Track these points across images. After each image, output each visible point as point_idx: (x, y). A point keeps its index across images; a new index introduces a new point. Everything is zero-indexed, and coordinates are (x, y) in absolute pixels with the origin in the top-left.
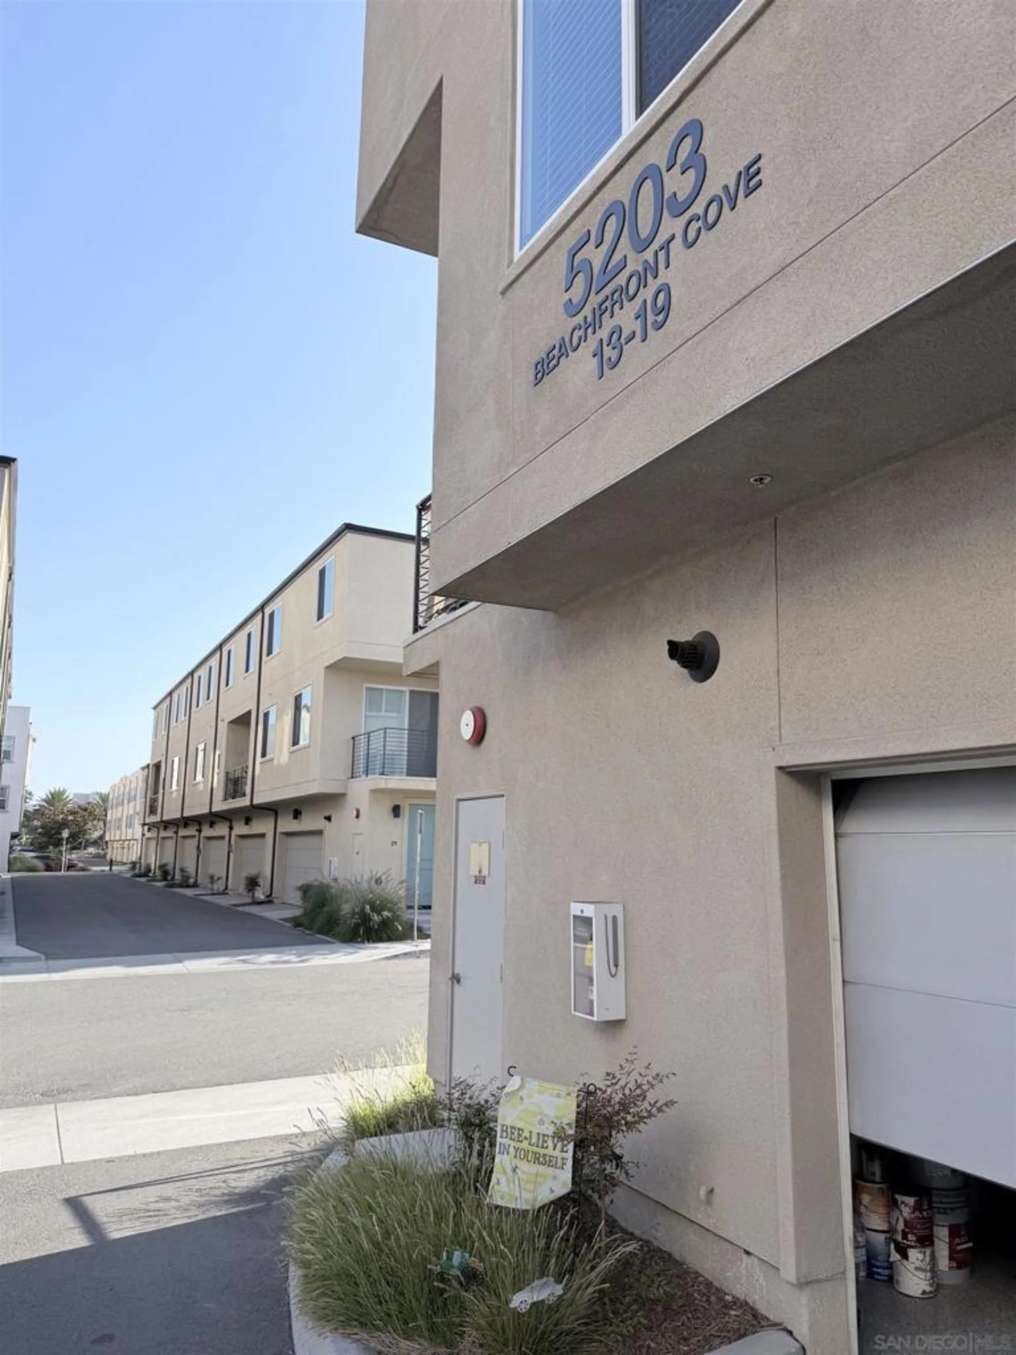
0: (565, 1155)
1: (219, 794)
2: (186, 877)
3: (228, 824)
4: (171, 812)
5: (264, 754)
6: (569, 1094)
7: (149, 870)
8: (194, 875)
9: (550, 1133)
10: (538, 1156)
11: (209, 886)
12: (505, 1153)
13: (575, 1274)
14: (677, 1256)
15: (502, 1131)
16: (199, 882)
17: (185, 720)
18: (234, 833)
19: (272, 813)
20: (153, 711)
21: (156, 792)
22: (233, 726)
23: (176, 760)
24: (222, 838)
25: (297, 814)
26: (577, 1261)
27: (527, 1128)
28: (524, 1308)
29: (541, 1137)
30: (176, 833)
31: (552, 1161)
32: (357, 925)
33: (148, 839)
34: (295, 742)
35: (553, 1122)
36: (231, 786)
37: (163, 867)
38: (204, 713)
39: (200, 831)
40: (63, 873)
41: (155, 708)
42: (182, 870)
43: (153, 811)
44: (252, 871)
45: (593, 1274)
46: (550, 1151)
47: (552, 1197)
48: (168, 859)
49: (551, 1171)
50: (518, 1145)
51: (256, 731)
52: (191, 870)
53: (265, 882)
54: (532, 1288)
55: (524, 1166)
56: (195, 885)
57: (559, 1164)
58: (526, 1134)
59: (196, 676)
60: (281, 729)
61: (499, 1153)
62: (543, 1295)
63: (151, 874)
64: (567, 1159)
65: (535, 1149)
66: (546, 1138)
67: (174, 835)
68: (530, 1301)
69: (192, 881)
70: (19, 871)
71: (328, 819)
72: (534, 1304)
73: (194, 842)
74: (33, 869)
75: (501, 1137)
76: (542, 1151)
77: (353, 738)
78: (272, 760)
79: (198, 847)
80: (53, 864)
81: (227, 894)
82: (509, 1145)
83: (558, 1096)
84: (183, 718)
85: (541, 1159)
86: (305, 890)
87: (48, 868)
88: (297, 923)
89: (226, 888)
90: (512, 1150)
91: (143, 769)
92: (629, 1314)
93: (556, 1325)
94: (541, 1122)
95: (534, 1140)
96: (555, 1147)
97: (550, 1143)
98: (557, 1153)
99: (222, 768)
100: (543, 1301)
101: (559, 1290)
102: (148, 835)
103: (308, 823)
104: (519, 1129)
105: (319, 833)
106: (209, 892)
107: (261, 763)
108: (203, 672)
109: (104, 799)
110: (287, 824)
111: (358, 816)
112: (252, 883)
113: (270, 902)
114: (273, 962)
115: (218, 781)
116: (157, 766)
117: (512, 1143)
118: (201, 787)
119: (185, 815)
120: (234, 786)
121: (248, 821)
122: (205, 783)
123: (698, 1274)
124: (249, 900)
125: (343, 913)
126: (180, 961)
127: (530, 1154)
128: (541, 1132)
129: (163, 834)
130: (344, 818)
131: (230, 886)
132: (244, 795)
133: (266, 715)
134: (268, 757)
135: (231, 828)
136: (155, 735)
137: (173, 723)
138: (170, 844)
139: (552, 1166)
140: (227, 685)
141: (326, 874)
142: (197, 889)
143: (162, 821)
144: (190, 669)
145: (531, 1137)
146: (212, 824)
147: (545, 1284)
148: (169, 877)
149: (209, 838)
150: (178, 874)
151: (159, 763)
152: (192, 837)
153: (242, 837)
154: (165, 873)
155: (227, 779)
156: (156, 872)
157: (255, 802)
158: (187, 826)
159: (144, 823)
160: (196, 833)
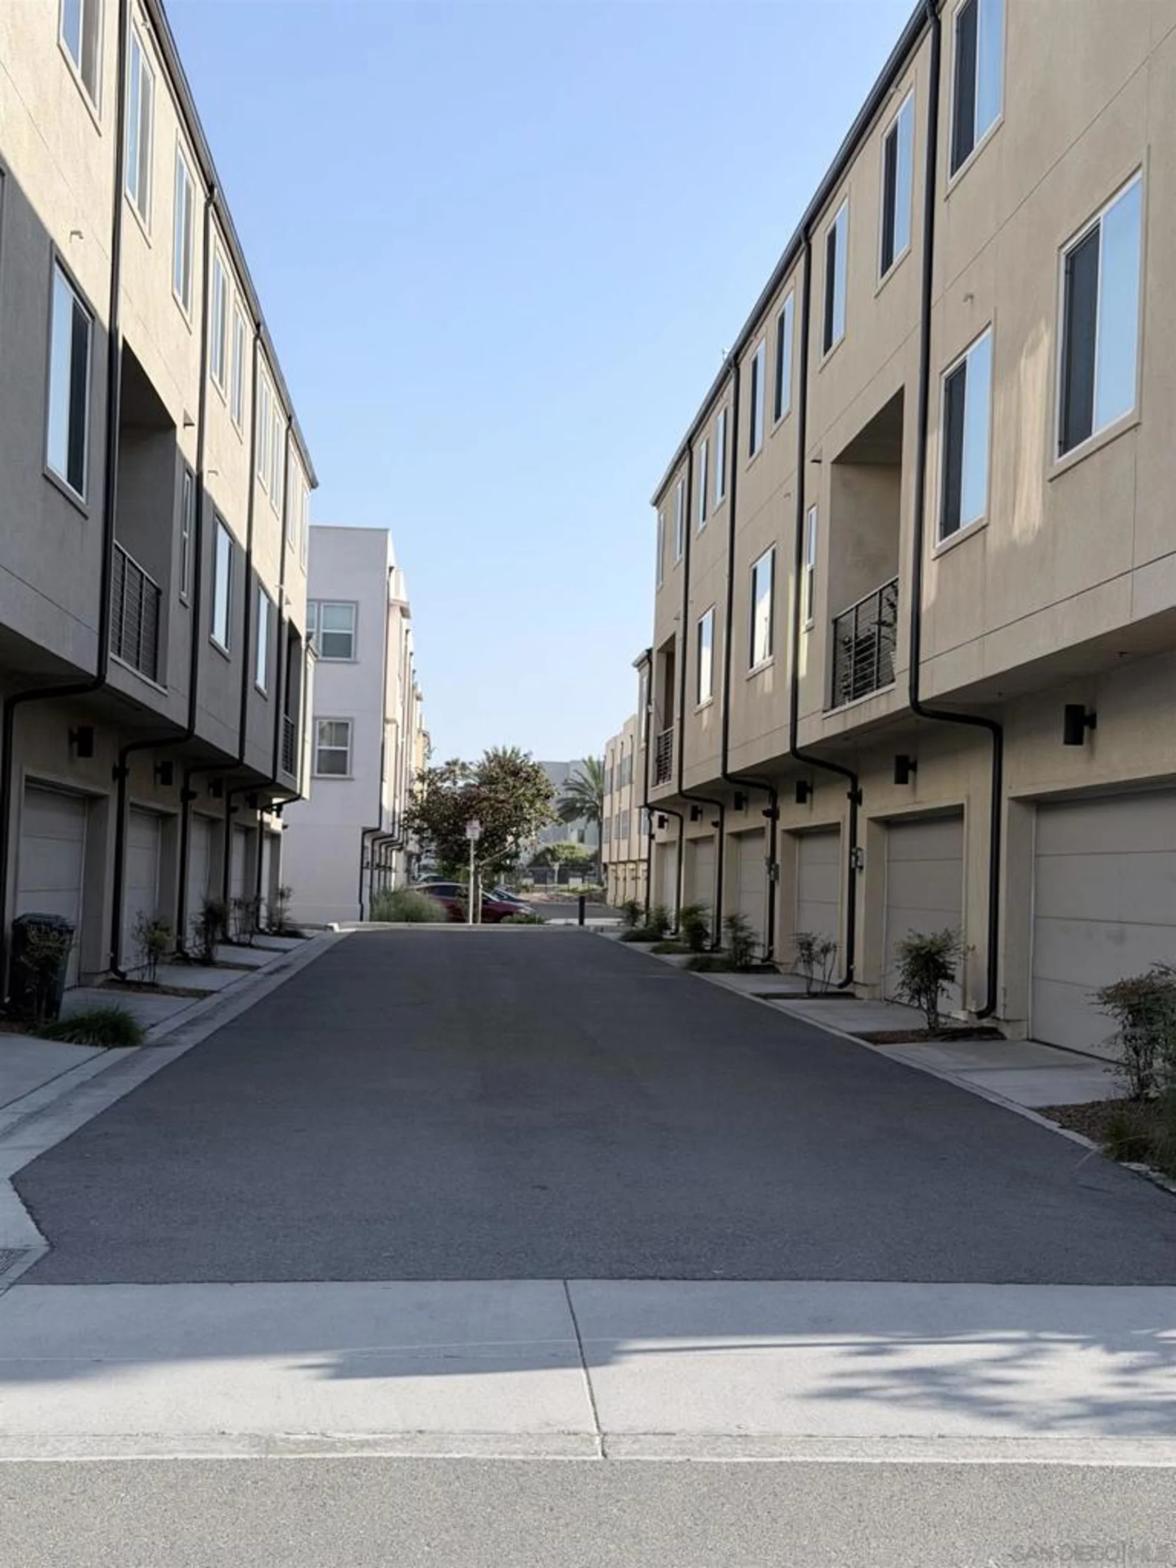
1: (816, 694)
2: (743, 945)
3: (846, 787)
4: (699, 770)
5: (949, 525)
7: (663, 925)
8: (763, 939)
11: (801, 969)
16: (777, 957)
17: (723, 503)
18: (864, 812)
19: (988, 732)
20: (653, 509)
21: (668, 723)
22: (851, 475)
23: (707, 620)
24: (831, 830)
25: (1078, 726)
30: (719, 825)
33: (663, 845)
34: (1073, 431)
36: (848, 661)
37: (692, 917)
38: (769, 462)
39: (773, 814)
40: (469, 925)
42: (734, 923)
43: (662, 773)
48: (706, 895)
52: (756, 922)
53: (969, 969)
56: (768, 967)
59: (746, 359)
63: (667, 935)
67: (714, 831)
69: (758, 955)
70: (387, 918)
73: (761, 847)
78: (976, 534)
79: (772, 859)
81: (851, 996)
84: (719, 499)
87: (448, 915)
88: (1104, 1128)
89: (851, 979)
91: (639, 665)
99: (822, 611)
102: (661, 835)
106: (802, 989)
107: (945, 554)
108: (762, 348)
110: (1040, 768)
112: (929, 967)
116: (667, 650)
118: (768, 682)
119: (734, 765)
120: (859, 660)
121: (904, 770)
124: (919, 1021)
129: (693, 830)
131: (858, 977)
132: (890, 678)
133: (956, 384)
134: (966, 526)
135: (856, 798)
136: (660, 569)
137: (697, 524)
138: (707, 855)
140: (828, 344)
142: (771, 977)
143: (684, 794)
146: (803, 794)
148: (707, 944)
149: (799, 834)
150: (726, 934)
151: (672, 638)
152: (757, 833)
153: (890, 823)
154: (696, 932)
155: (838, 642)
156: (676, 931)
157: (925, 694)
158: (740, 803)
159: (651, 808)
160: (765, 822)
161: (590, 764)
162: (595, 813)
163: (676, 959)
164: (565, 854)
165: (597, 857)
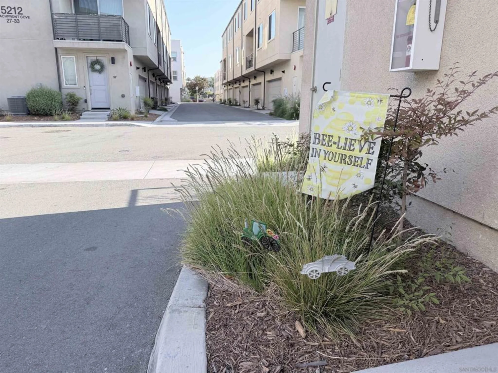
0: (370, 156)
1: (244, 67)
2: (236, 103)
3: (249, 80)
4: (230, 78)
5: (258, 47)
6: (381, 101)
7: (225, 101)
8: (239, 101)
9: (358, 138)
10: (344, 157)
11: (244, 105)
12: (317, 156)
13: (370, 252)
14: (460, 248)
15: (315, 138)
16: (241, 103)
18: (251, 84)
19: (263, 73)
20: (222, 38)
21: (225, 71)
22: (248, 37)
23: (230, 56)
24: (247, 86)
25: (272, 72)
26: (374, 243)
27: (336, 135)
28: (314, 276)
29: (349, 140)
30: (233, 86)
31: (357, 161)
32: (293, 113)
33: (225, 90)
34: (270, 38)
35: (361, 128)
36: (248, 63)
37: (229, 100)
38: (238, 35)
39: (240, 84)
40: (198, 103)
41: (222, 36)
42: (235, 100)
43: (225, 79)
44: (257, 97)
45: (388, 257)
46: (356, 153)
47: (355, 192)
48: (231, 97)
49: (355, 170)
50: (329, 149)
51: (256, 36)
52: (238, 99)
53: (261, 102)
54: (323, 261)
55: (331, 165)
56: (240, 105)
57: (364, 163)
58: (335, 139)
59: (234, 18)
60: (264, 33)
61: (312, 156)
62: (335, 268)
64: (372, 160)
65: (341, 151)
66: (353, 142)
68: (321, 272)
69: (238, 104)
70: (184, 102)
71: (283, 72)
72: (325, 275)
73: (238, 89)
74: (189, 101)
75: (314, 143)
76: (348, 153)
77: (293, 33)
78: (261, 48)
79: (240, 91)
80: (195, 100)
81: (249, 107)
82: (320, 150)
83: (369, 103)
85: (347, 160)
86: (274, 102)
87: (194, 101)
88: (271, 114)
89: (249, 105)
90: (322, 154)
91: (220, 62)
92: (421, 293)
93: (347, 292)
94: (350, 128)
95: (342, 143)
96: (361, 149)
97: (357, 146)
98: (363, 154)
99: (245, 56)
100: (335, 273)
101: (351, 266)
102: (225, 89)
103: (277, 75)
104: (330, 136)
105: (280, 79)
106: (244, 107)
107: (258, 51)
108: (236, 16)
109: (213, 79)
110: (269, 77)
111: (295, 69)
112: (257, 102)
113: (264, 109)
114: (259, 125)
115: (244, 63)
116: (225, 60)
117: (323, 148)
118: (238, 65)
119: (235, 78)
120: (249, 63)
121: (255, 78)
122: (240, 63)
123: (482, 265)
124: (256, 108)
125: (287, 108)
126: (224, 123)
127: (337, 155)
128: (349, 137)
129: (229, 87)
130: (289, 70)
131: (251, 105)
132: (252, 66)
133: (259, 29)
134: (260, 47)
135: (250, 82)
136: (223, 48)
137: (228, 42)
138: (231, 91)
139: (357, 166)
140: (245, 19)
141: (283, 95)
143: (228, 82)
144: (232, 16)
145: (339, 142)
146: (244, 81)
147: (337, 259)
149: (243, 87)
150: (234, 101)
151: (225, 59)
152: (238, 87)
153: (254, 85)
154: (230, 102)
155: (247, 61)
156: (227, 102)
157: (256, 68)
158: (236, 83)
159: (223, 84)
160: (239, 86)
161: (212, 78)
162: (213, 86)
163: (228, 105)
164: (208, 93)
165: (214, 94)
